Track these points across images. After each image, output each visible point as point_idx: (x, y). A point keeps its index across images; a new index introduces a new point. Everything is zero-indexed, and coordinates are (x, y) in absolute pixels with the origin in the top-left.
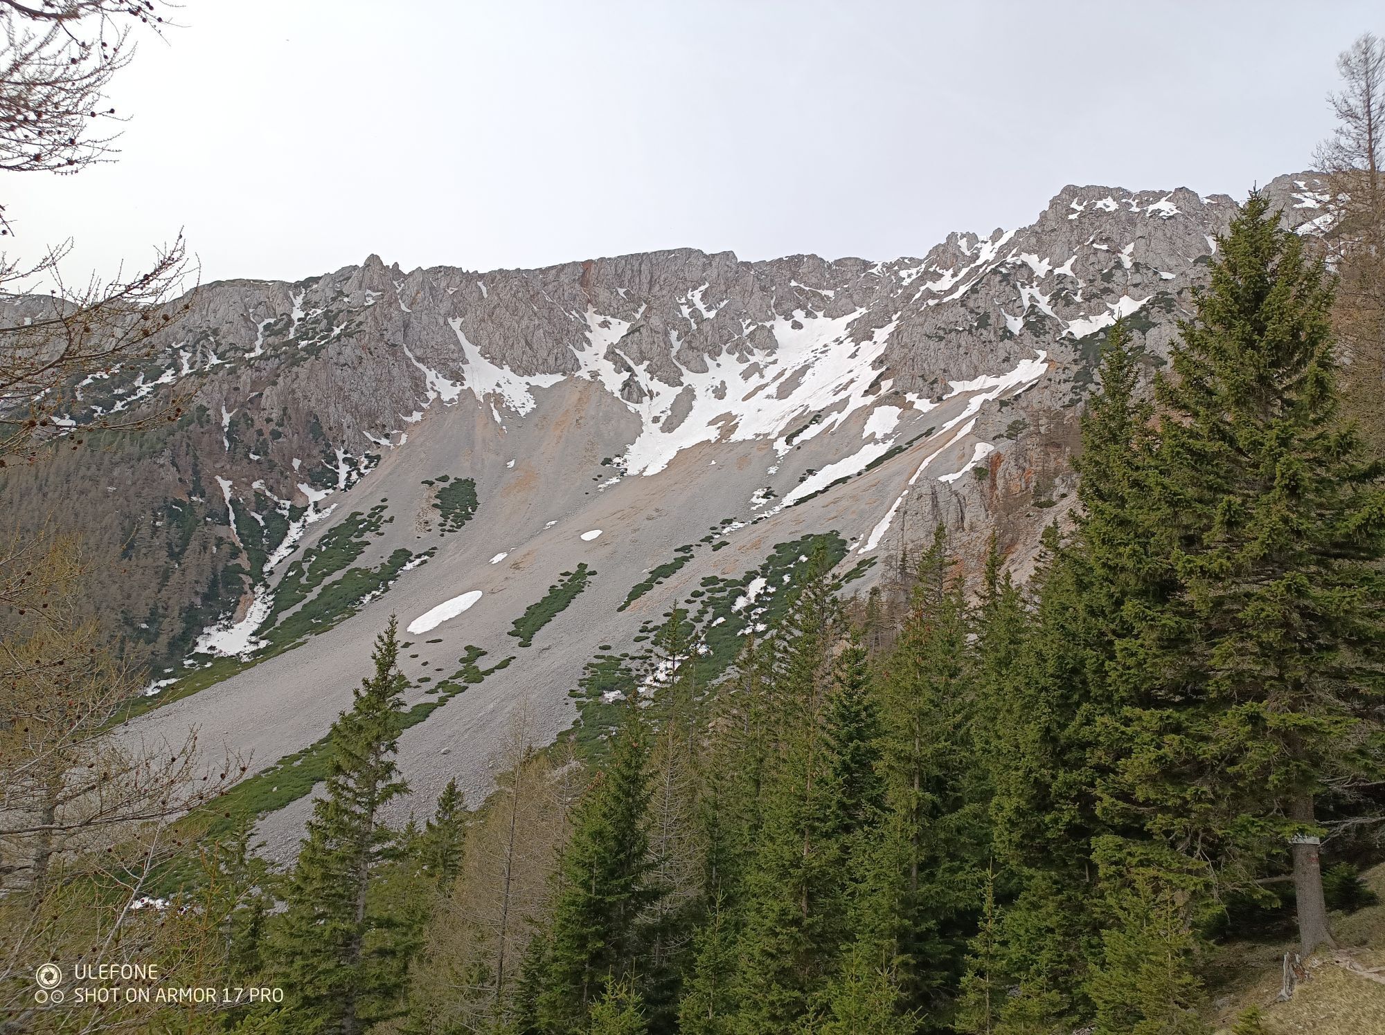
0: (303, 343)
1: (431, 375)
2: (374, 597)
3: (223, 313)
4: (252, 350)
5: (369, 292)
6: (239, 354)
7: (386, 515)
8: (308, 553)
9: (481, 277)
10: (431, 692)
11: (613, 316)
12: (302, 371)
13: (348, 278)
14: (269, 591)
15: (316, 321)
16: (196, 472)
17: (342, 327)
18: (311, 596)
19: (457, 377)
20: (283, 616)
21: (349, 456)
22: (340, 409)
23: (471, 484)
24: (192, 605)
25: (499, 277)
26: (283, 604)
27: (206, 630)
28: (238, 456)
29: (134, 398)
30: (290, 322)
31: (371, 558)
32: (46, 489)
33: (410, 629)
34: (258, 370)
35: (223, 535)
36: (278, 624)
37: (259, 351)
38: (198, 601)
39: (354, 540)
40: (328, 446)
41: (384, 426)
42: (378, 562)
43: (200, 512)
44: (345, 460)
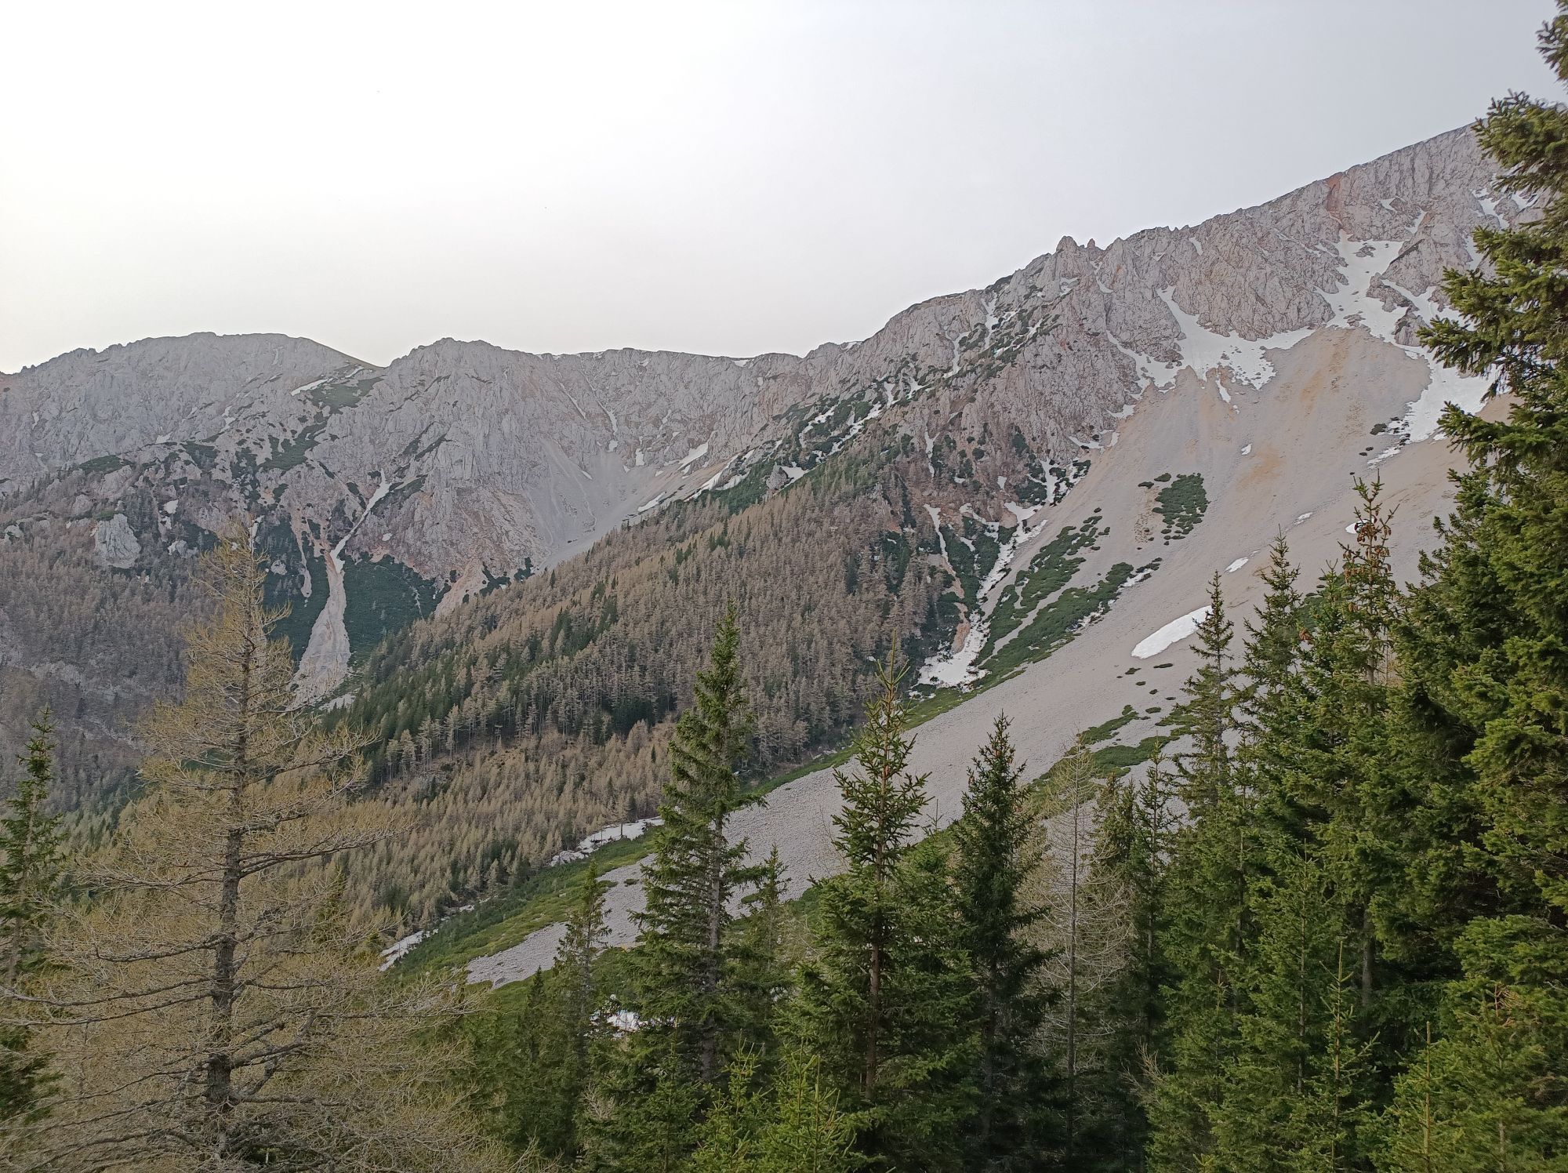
0: (999, 352)
1: (1141, 360)
2: (1093, 619)
3: (922, 334)
4: (949, 369)
5: (1063, 280)
6: (938, 376)
7: (1100, 526)
8: (1021, 575)
9: (1193, 231)
10: (1163, 723)
11: (1377, 238)
12: (998, 382)
13: (1040, 270)
14: (984, 618)
15: (1011, 325)
16: (906, 503)
17: (1038, 325)
18: (1028, 621)
19: (1173, 357)
20: (1000, 644)
21: (1056, 466)
22: (1042, 416)
23: (1198, 480)
24: (913, 636)
25: (1215, 225)
26: (999, 631)
27: (927, 661)
28: (944, 482)
29: (848, 437)
30: (985, 332)
31: (1088, 576)
32: (780, 535)
33: (1135, 653)
34: (956, 388)
35: (936, 564)
36: (995, 653)
37: (957, 369)
38: (918, 632)
39: (1067, 558)
40: (1033, 458)
41: (1092, 427)
42: (1095, 581)
43: (913, 542)
44: (1051, 471)
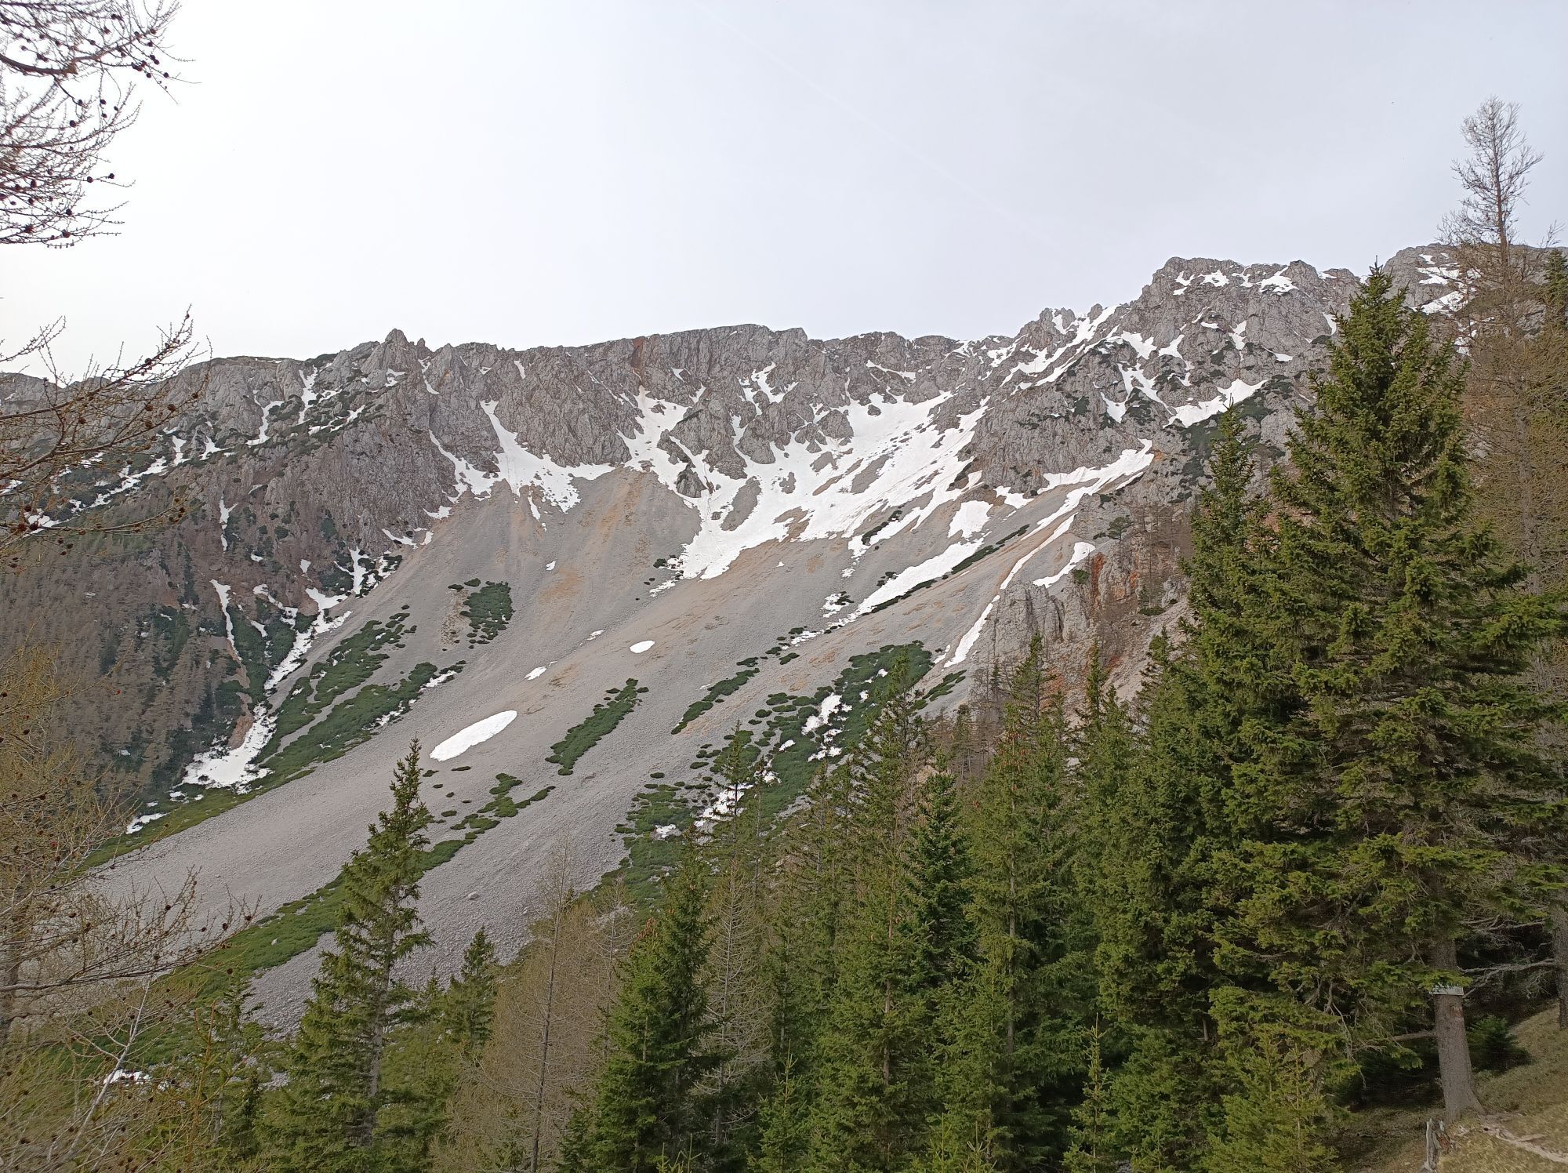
0: (315, 429)
1: (460, 465)
2: (392, 718)
3: (221, 395)
4: (255, 436)
5: (390, 371)
6: (241, 441)
7: (407, 624)
8: (317, 668)
9: (519, 355)
10: (457, 828)
11: (668, 400)
12: (313, 462)
13: (366, 357)
14: (271, 711)
15: (330, 404)
16: (189, 576)
17: (360, 410)
18: (320, 717)
19: (490, 468)
20: (286, 741)
21: (365, 556)
22: (356, 503)
23: (505, 588)
24: (181, 729)
25: (538, 355)
26: (286, 726)
27: (197, 757)
28: (238, 557)
29: (118, 490)
30: (300, 405)
31: (390, 673)
32: (13, 595)
33: (433, 755)
34: (262, 458)
35: (220, 648)
36: (280, 750)
37: (263, 438)
38: (188, 724)
39: (371, 653)
40: (342, 545)
41: (406, 523)
42: (398, 678)
43: (193, 622)
44: (360, 562)
